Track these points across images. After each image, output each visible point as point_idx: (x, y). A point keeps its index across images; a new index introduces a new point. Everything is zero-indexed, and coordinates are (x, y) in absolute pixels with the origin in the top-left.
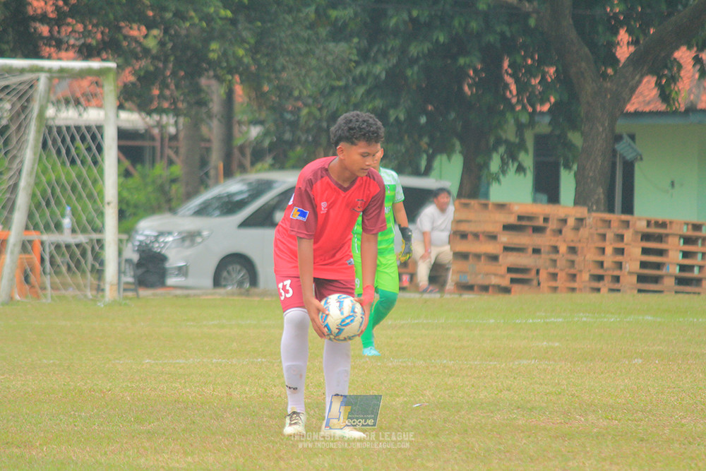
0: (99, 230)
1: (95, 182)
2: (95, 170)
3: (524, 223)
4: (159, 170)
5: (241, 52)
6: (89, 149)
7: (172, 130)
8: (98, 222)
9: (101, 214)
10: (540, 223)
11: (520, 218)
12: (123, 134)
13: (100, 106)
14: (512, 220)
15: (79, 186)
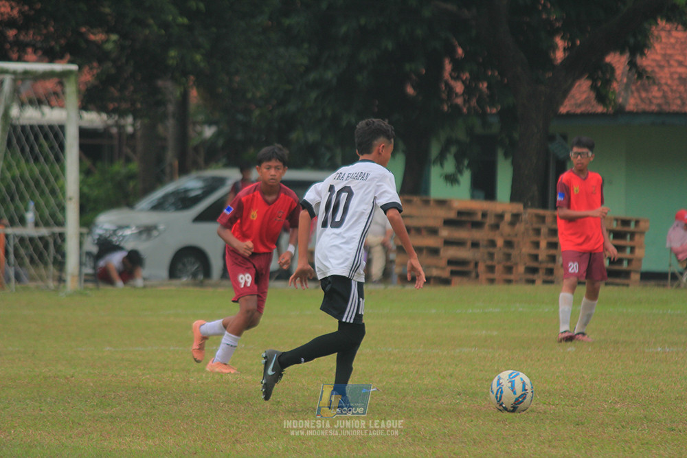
0: (61, 224)
1: (57, 178)
2: (57, 167)
3: (464, 218)
4: (118, 167)
5: (198, 57)
6: (52, 148)
7: (130, 129)
8: (60, 216)
9: (63, 209)
10: (479, 218)
11: (460, 213)
12: (84, 133)
13: (62, 106)
14: (452, 215)
15: (42, 182)
